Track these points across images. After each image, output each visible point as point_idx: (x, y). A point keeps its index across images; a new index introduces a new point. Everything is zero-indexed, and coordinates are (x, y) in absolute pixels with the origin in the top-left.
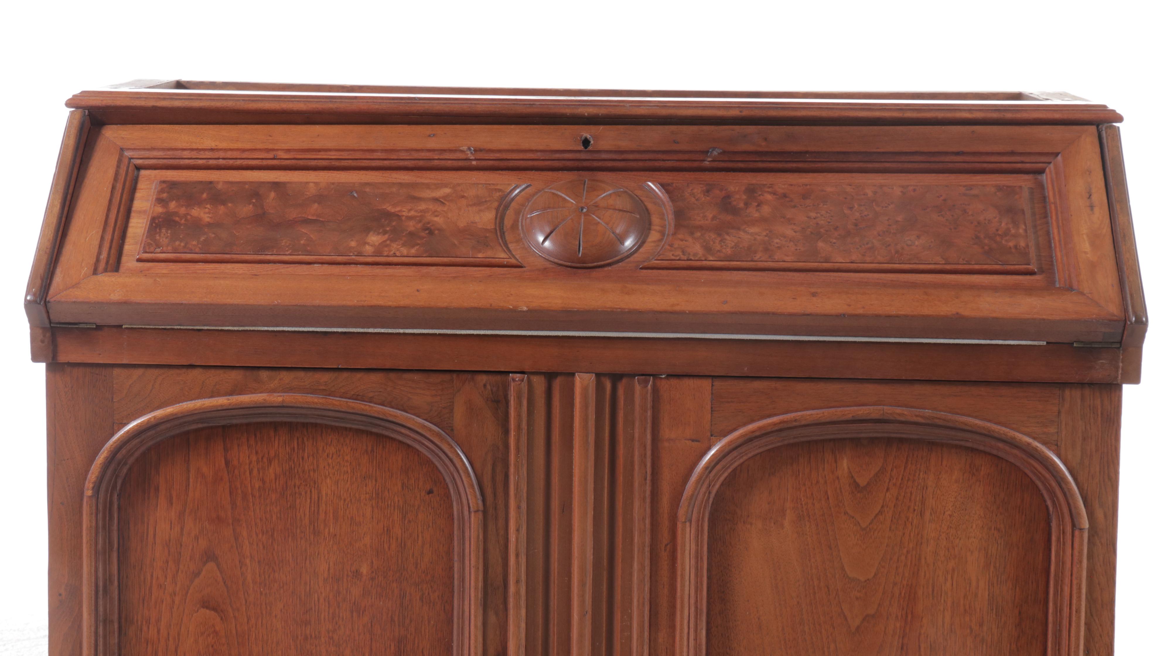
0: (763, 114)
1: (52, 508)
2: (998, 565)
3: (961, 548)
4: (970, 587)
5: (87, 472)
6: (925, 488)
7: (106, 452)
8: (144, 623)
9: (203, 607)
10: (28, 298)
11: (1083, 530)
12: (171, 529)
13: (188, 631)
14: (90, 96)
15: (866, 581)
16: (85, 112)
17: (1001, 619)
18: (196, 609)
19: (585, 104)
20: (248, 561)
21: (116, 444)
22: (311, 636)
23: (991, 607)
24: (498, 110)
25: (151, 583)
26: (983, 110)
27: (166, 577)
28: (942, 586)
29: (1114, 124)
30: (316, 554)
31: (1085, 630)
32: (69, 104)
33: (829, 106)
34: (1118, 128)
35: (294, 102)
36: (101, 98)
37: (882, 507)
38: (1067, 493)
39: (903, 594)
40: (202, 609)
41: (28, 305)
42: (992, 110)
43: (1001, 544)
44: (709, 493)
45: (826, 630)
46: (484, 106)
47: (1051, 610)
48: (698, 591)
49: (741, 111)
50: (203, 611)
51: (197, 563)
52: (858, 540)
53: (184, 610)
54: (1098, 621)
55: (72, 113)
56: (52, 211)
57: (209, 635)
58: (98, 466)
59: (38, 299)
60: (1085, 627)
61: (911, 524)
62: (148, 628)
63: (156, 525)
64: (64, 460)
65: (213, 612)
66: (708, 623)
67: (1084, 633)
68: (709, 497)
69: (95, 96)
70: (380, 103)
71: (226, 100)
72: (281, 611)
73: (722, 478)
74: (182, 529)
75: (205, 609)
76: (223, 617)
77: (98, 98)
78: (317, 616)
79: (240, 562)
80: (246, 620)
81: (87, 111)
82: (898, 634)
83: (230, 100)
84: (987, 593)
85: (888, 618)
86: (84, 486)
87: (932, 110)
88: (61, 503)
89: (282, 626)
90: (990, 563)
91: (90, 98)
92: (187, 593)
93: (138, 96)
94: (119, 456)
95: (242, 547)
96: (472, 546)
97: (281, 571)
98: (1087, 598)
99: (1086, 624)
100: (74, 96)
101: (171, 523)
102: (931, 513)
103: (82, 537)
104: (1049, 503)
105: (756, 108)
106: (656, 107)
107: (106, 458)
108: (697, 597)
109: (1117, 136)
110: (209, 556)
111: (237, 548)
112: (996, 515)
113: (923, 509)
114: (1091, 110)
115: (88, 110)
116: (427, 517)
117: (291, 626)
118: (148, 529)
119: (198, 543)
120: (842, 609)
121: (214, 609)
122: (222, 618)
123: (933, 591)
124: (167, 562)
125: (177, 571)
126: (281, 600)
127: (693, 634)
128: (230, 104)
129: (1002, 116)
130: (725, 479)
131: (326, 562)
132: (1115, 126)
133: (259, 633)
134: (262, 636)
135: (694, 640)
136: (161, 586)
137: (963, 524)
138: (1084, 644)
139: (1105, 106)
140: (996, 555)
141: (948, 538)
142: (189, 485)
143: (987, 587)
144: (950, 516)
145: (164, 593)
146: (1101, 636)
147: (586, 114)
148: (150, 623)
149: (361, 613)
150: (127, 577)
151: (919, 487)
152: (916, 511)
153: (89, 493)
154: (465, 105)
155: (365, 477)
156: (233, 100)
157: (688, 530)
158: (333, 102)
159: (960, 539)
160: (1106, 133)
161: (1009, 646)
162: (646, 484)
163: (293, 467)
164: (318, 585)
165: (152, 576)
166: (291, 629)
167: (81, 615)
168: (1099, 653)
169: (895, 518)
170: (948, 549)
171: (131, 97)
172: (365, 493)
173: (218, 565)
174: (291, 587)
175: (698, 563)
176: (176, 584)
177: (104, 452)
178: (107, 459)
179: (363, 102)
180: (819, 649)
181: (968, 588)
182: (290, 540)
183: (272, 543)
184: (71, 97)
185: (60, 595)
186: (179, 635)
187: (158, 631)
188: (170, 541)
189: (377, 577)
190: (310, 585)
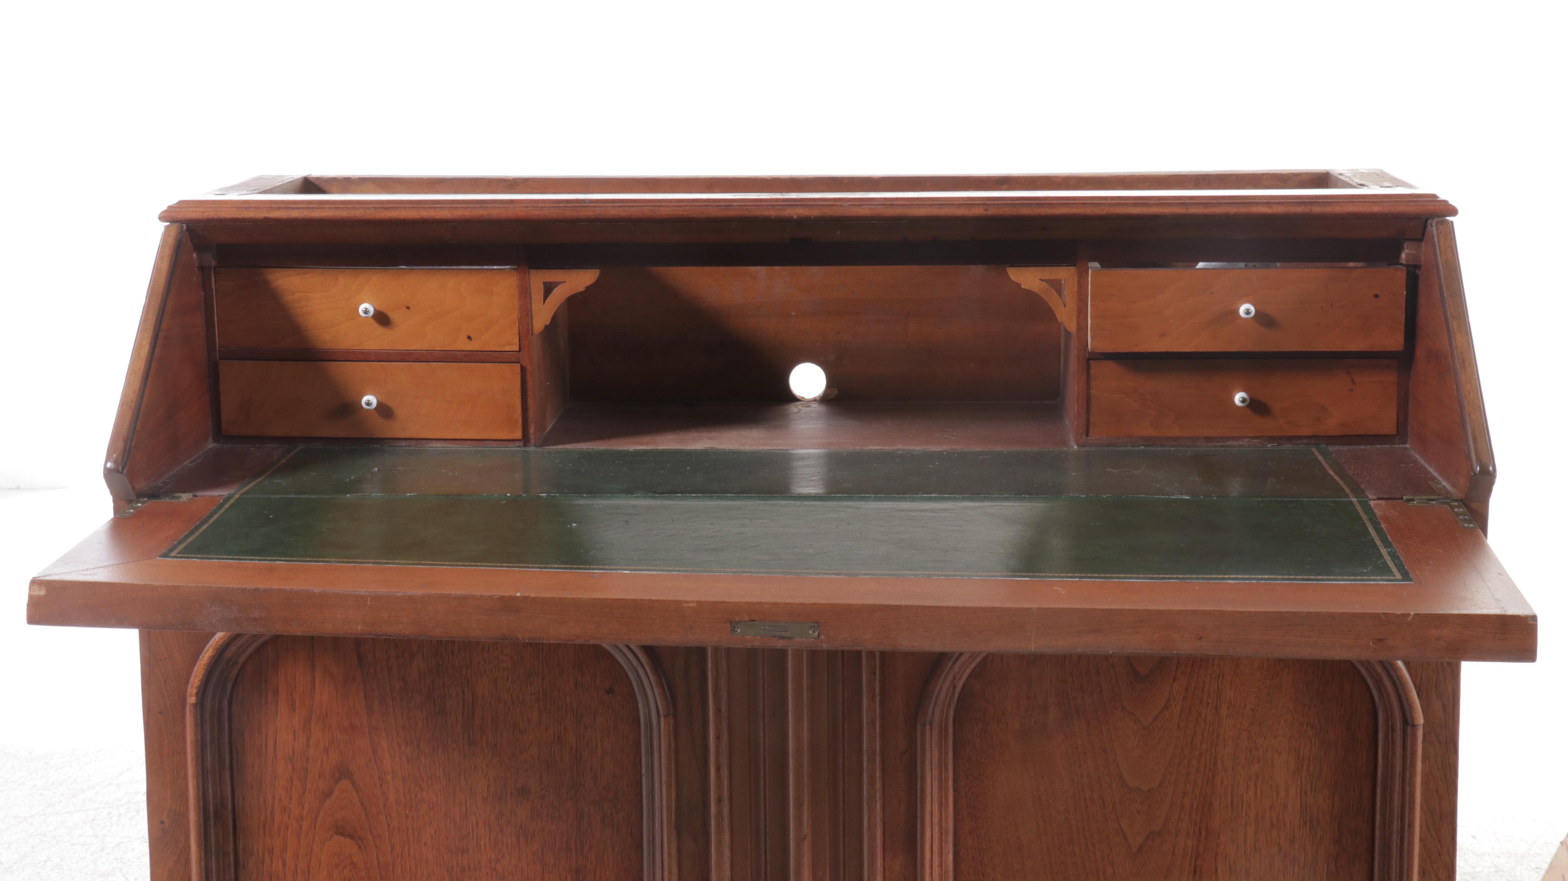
0: (1013, 213)
1: (148, 718)
2: (1311, 768)
3: (1266, 749)
4: (1277, 796)
5: (189, 674)
6: (1221, 676)
7: (211, 650)
8: (266, 854)
9: (337, 834)
10: (109, 465)
11: (1417, 727)
12: (295, 740)
13: (320, 863)
14: (188, 207)
15: (1149, 791)
16: (182, 227)
17: (1316, 834)
18: (329, 837)
19: (794, 203)
20: (389, 778)
21: (222, 640)
22: (469, 867)
23: (1303, 819)
24: (686, 213)
25: (273, 806)
26: (1284, 202)
27: (291, 799)
28: (1243, 796)
29: (1448, 218)
30: (473, 768)
31: (1420, 848)
32: (163, 217)
33: (1095, 202)
34: (1452, 222)
35: (437, 209)
36: (202, 209)
37: (1169, 700)
38: (1397, 682)
39: (1195, 807)
40: (336, 837)
41: (109, 475)
42: (1295, 203)
43: (1315, 743)
44: (954, 687)
45: (1100, 851)
46: (669, 209)
47: (1378, 823)
48: (942, 807)
49: (986, 210)
50: (336, 838)
51: (327, 781)
52: (1139, 741)
53: (314, 837)
54: (1436, 835)
55: (167, 228)
56: (139, 354)
57: (345, 867)
58: (202, 667)
59: (120, 467)
60: (1420, 844)
61: (1205, 720)
62: (272, 860)
63: (276, 736)
64: (161, 660)
65: (349, 840)
66: (956, 845)
67: (1419, 851)
68: (954, 693)
69: (195, 207)
70: (541, 207)
71: (354, 208)
72: (432, 837)
73: (969, 670)
74: (308, 740)
75: (339, 836)
76: (362, 846)
77: (198, 209)
78: (475, 843)
79: (379, 779)
80: (389, 849)
81: (185, 226)
82: (1190, 854)
83: (359, 208)
84: (1299, 803)
85: (1177, 836)
86: (186, 691)
87: (1221, 203)
88: (159, 712)
89: (433, 856)
90: (1303, 766)
91: (189, 209)
92: (317, 816)
93: (247, 206)
94: (228, 654)
95: (382, 761)
96: (663, 759)
97: (430, 789)
98: (1422, 807)
99: (1421, 840)
100: (169, 207)
101: (294, 734)
102: (1228, 707)
103: (185, 752)
104: (1375, 693)
105: (1005, 204)
106: (881, 207)
107: (212, 657)
108: (941, 815)
109: (1451, 233)
110: (342, 772)
111: (376, 762)
112: (1309, 708)
113: (1219, 702)
114: (1418, 201)
115: (187, 224)
116: (607, 721)
117: (445, 855)
118: (266, 740)
119: (328, 756)
120: (1120, 825)
121: (351, 837)
122: (360, 847)
123: (1232, 801)
124: (291, 780)
125: (304, 792)
126: (431, 824)
127: (937, 860)
128: (358, 213)
129: (1308, 210)
130: (974, 669)
131: (485, 778)
132: (1448, 220)
133: (405, 864)
134: (410, 868)
135: (939, 866)
136: (285, 810)
137: (1268, 719)
138: (1419, 864)
139: (1435, 196)
140: (1310, 757)
141: (1250, 737)
142: (314, 687)
143: (1299, 796)
144: (1252, 710)
145: (289, 817)
146: (1439, 854)
147: (795, 217)
148: (273, 854)
149: (530, 837)
150: (243, 799)
151: (1214, 675)
152: (1210, 705)
153: (192, 700)
154: (645, 208)
155: (529, 674)
156: (362, 208)
157: (928, 733)
158: (483, 207)
159: (1265, 738)
160: (1437, 230)
161: (1326, 865)
162: (875, 679)
163: (441, 663)
164: (476, 805)
165: (274, 797)
166: (445, 859)
167: (189, 847)
168: (1437, 876)
169: (1184, 714)
170: (1250, 750)
171: (238, 208)
172: (530, 693)
173: (353, 783)
174: (443, 809)
175: (942, 773)
176: (303, 807)
177: (208, 650)
178: (212, 659)
179: (521, 207)
180: (1093, 874)
181: (1275, 798)
182: (440, 750)
183: (418, 755)
184: (165, 208)
185: (162, 823)
186: (308, 867)
187: (284, 864)
188: (294, 754)
189: (547, 794)
190: (466, 806)
